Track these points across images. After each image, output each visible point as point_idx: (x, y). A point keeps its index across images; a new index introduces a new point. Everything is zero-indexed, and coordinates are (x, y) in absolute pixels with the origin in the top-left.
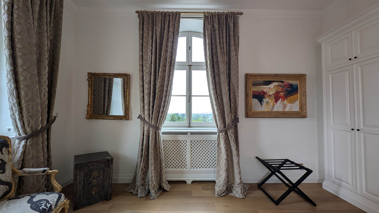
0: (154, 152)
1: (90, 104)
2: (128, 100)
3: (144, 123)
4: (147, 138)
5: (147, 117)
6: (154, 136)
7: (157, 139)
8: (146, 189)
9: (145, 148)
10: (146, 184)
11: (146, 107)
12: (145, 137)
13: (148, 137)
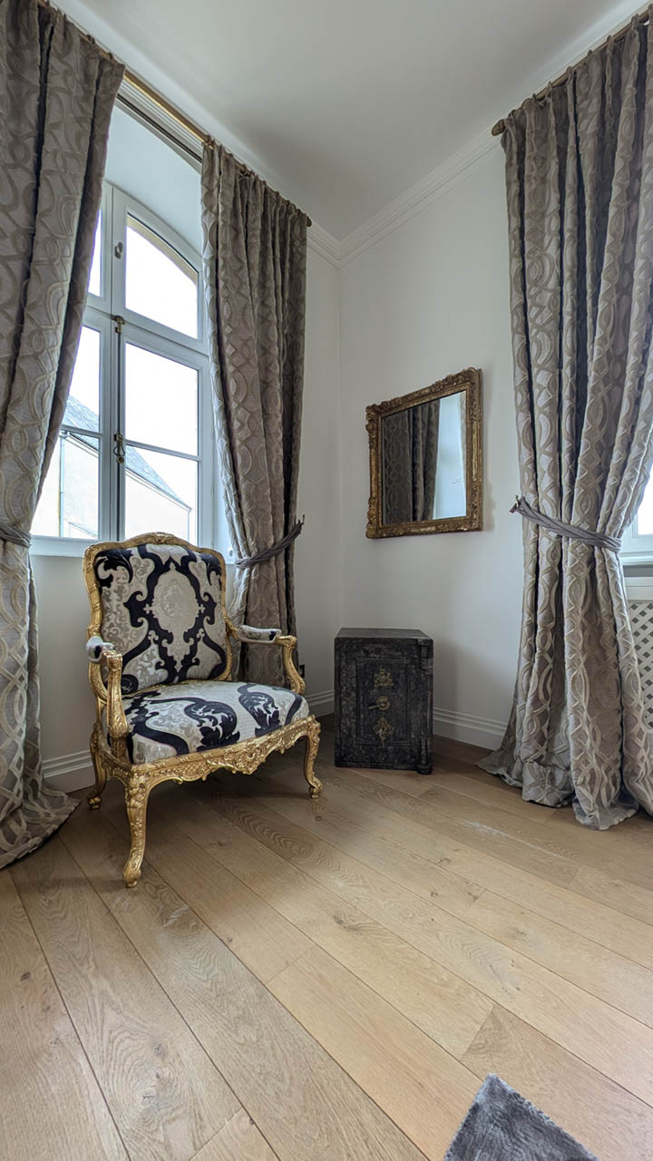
0: (588, 640)
1: (374, 495)
2: (478, 460)
3: (538, 526)
4: (552, 580)
5: (547, 498)
6: (584, 573)
7: (600, 587)
8: (558, 783)
9: (545, 618)
10: (554, 761)
11: (544, 462)
12: (543, 578)
13: (558, 578)
